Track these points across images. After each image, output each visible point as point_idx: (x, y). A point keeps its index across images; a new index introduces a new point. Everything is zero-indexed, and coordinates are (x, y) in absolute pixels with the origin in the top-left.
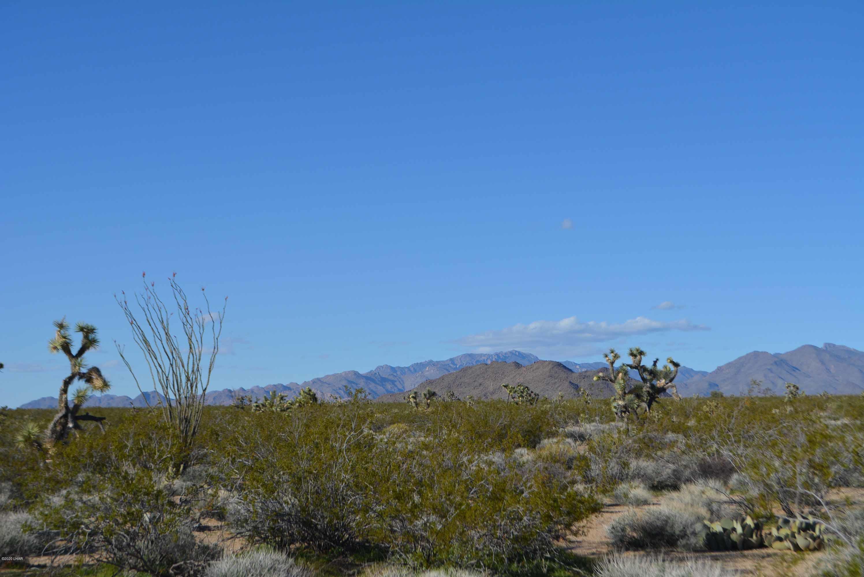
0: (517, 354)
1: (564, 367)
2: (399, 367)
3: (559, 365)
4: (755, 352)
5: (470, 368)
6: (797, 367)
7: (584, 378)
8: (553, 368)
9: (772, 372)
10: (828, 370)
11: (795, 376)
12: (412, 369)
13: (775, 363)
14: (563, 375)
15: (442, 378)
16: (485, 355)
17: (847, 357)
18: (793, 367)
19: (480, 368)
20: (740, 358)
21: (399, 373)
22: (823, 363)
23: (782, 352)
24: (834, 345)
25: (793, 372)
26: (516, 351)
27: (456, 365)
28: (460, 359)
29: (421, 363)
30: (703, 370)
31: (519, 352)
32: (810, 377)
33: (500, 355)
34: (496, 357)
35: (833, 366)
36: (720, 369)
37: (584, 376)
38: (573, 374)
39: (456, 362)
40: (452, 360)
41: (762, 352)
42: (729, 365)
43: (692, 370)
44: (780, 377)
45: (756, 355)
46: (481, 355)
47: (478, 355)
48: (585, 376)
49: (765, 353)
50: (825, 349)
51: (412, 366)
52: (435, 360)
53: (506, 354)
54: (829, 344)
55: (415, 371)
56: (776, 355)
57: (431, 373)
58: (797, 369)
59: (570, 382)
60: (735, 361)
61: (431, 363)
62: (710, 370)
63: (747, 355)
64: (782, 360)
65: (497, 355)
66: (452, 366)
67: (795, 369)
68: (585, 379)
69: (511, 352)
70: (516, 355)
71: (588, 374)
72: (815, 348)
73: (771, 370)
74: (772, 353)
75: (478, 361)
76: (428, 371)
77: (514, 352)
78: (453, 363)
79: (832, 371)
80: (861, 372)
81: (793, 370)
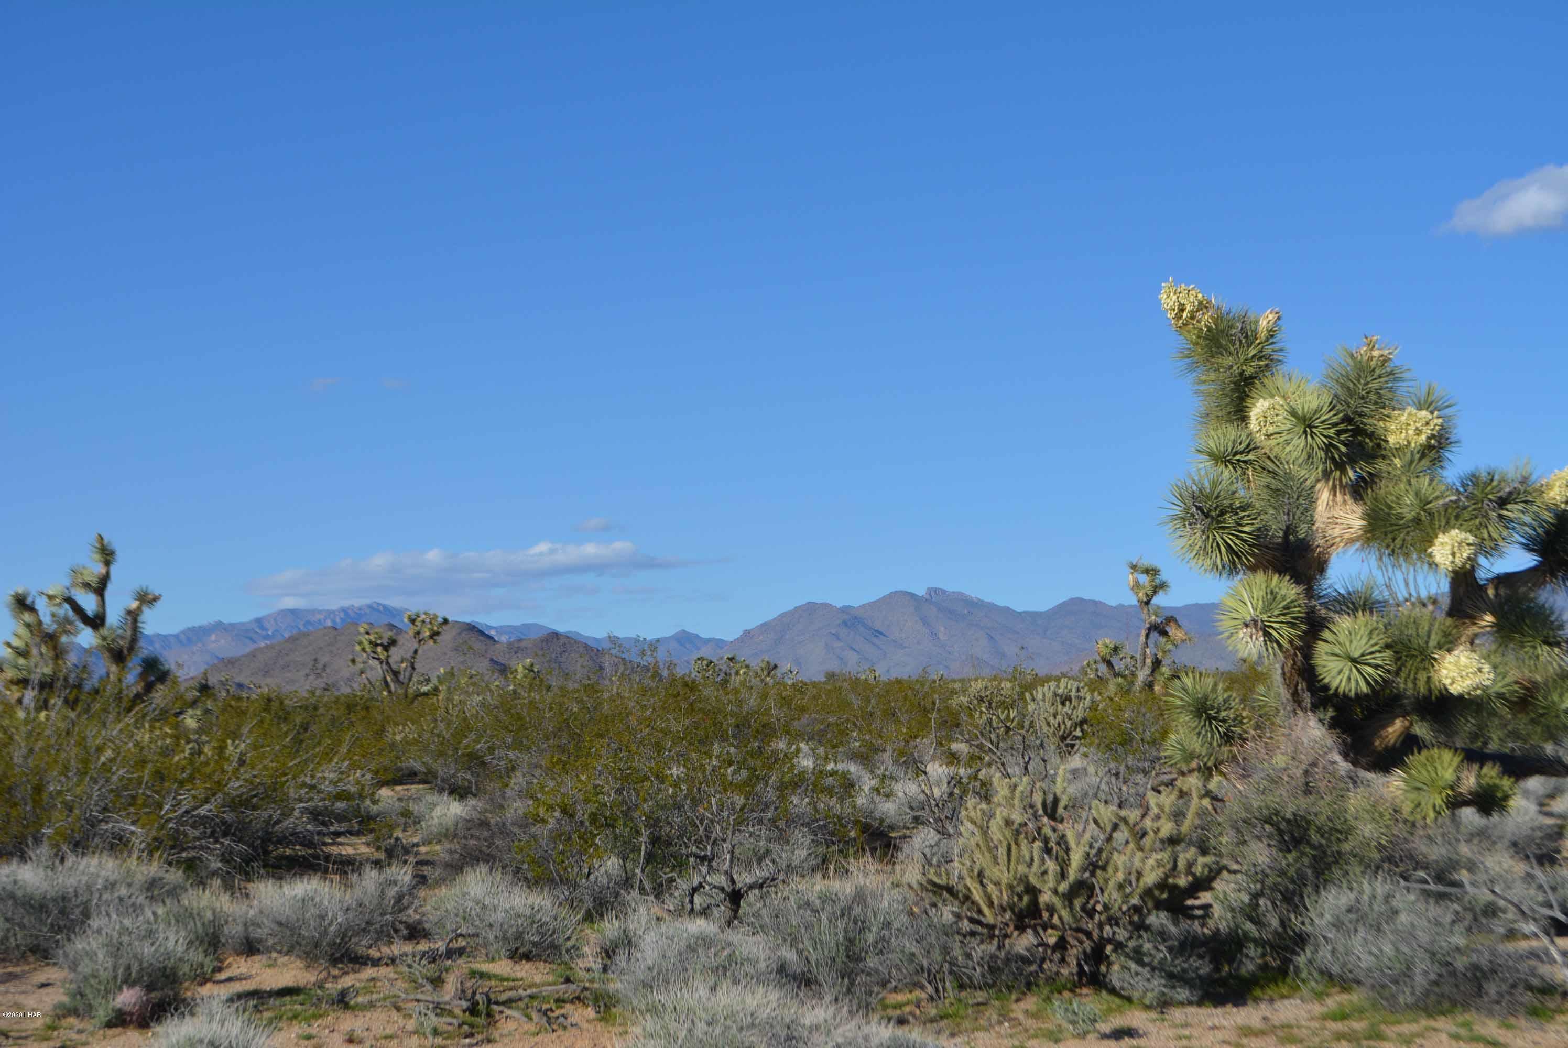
0: (381, 608)
1: (481, 633)
3: (472, 629)
4: (809, 603)
5: (306, 635)
6: (882, 629)
7: (516, 653)
8: (460, 634)
9: (838, 639)
10: (934, 635)
11: (879, 648)
12: (183, 637)
13: (845, 623)
14: (478, 645)
15: (253, 655)
16: (320, 612)
17: (966, 612)
18: (876, 631)
19: (324, 635)
20: (783, 615)
21: (157, 646)
22: (925, 621)
23: (856, 604)
24: (944, 592)
25: (875, 640)
26: (379, 604)
27: (267, 630)
28: (275, 620)
29: (200, 627)
30: (717, 637)
31: (384, 606)
32: (905, 647)
33: (350, 612)
34: (342, 615)
35: (942, 629)
36: (747, 634)
37: (517, 648)
38: (497, 646)
39: (267, 625)
40: (259, 621)
41: (822, 604)
42: (765, 627)
43: (697, 636)
44: (852, 648)
45: (811, 609)
46: (314, 612)
47: (308, 611)
48: (518, 647)
49: (828, 606)
50: (928, 597)
51: (183, 632)
52: (226, 621)
53: (360, 609)
54: (935, 590)
55: (189, 641)
56: (845, 610)
57: (223, 646)
58: (881, 633)
59: (492, 660)
60: (774, 619)
61: (219, 627)
62: (730, 638)
63: (796, 609)
64: (855, 618)
65: (344, 610)
66: (259, 631)
67: (878, 633)
68: (520, 655)
69: (370, 607)
70: (380, 612)
71: (523, 644)
72: (912, 596)
73: (837, 636)
74: (839, 605)
75: (308, 623)
76: (215, 641)
77: (375, 606)
78: (263, 628)
79: (941, 636)
80: (991, 638)
81: (876, 636)
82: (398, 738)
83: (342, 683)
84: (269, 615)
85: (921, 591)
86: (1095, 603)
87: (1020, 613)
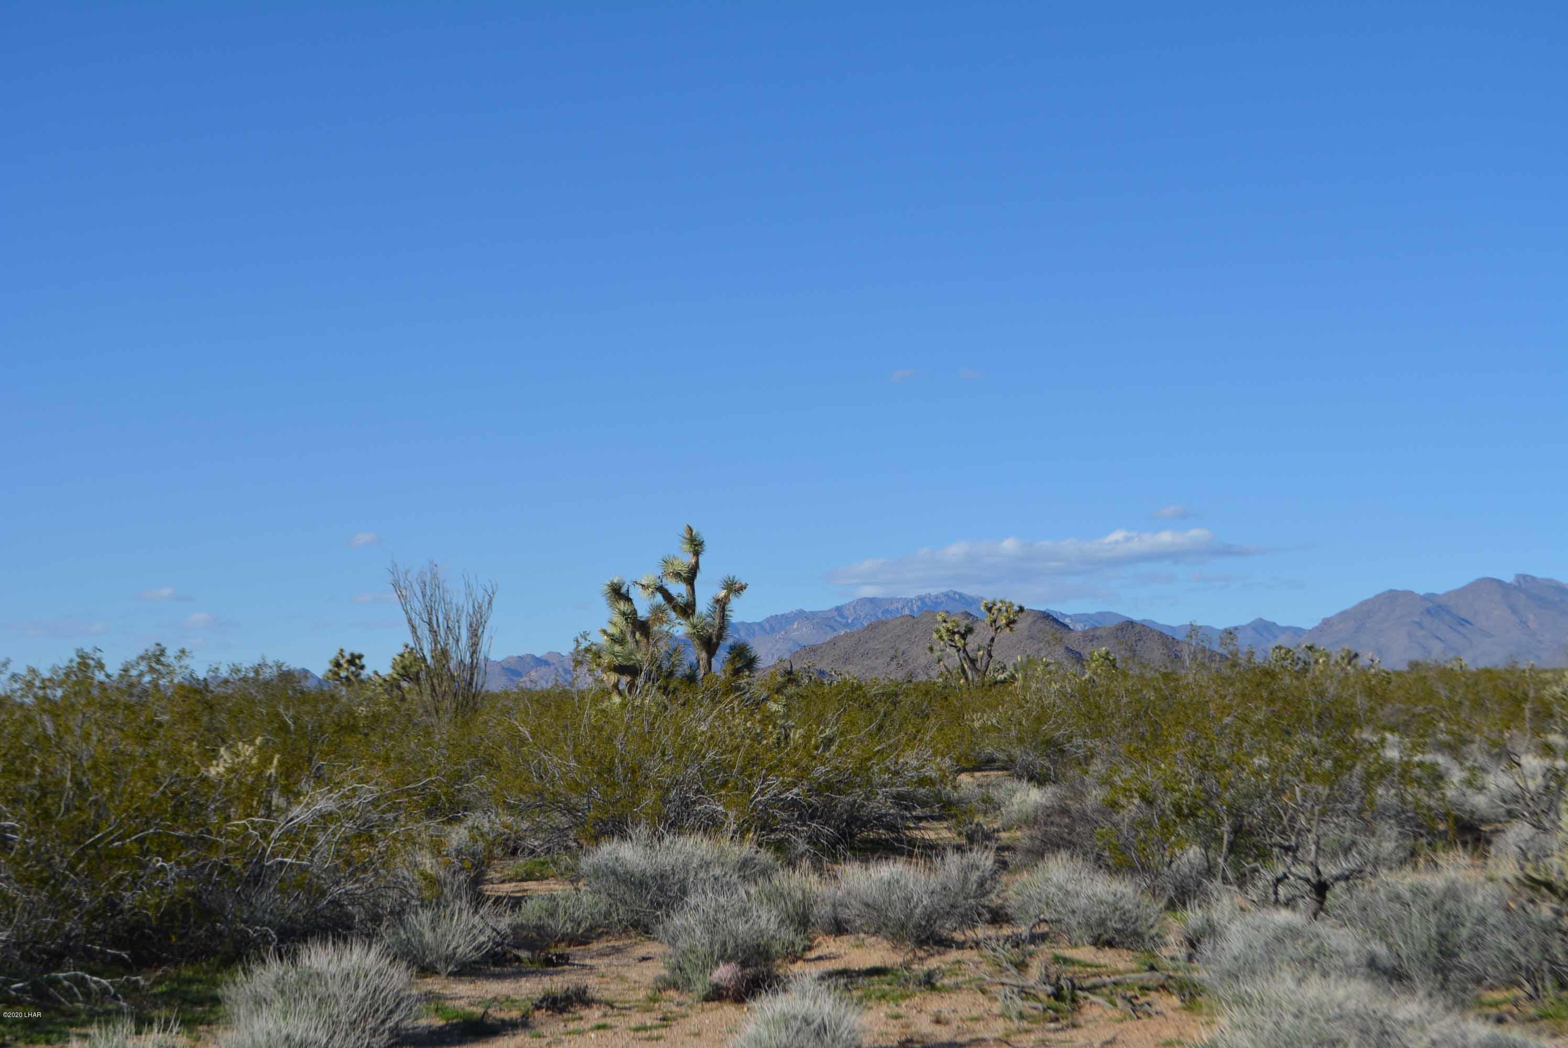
0: (957, 597)
1: (1056, 621)
2: (743, 623)
3: (1046, 616)
4: (1391, 591)
5: (884, 623)
6: (1467, 617)
7: (1091, 641)
8: (1035, 622)
9: (1422, 627)
10: (1524, 623)
11: (1464, 636)
12: (767, 626)
13: (1428, 611)
15: (833, 643)
16: (898, 600)
18: (1463, 620)
19: (902, 623)
20: (1363, 603)
21: (743, 633)
22: (1514, 610)
23: (1440, 591)
24: (1533, 578)
25: (1460, 628)
26: (955, 593)
27: (847, 618)
28: (854, 608)
29: (782, 615)
30: (1296, 625)
31: (960, 594)
32: (1492, 636)
33: (927, 600)
34: (919, 604)
35: (1531, 616)
36: (1326, 622)
37: (1091, 637)
38: (1072, 634)
39: (846, 613)
40: (838, 609)
41: (1404, 592)
42: (1344, 615)
43: (1275, 624)
44: (1437, 637)
45: (1392, 596)
46: (891, 601)
47: (886, 600)
48: (1093, 636)
49: (1410, 593)
50: (1517, 584)
51: (767, 620)
52: (807, 609)
53: (937, 597)
54: (1524, 577)
55: (773, 629)
56: (1429, 597)
57: (805, 634)
58: (1468, 622)
59: (1067, 648)
60: (1354, 608)
61: (801, 615)
62: (1307, 626)
63: (1377, 596)
64: (1440, 606)
65: (921, 599)
66: (839, 619)
67: (1464, 622)
68: (1094, 643)
69: (946, 595)
70: (955, 600)
71: (1098, 633)
72: (1499, 582)
73: (1420, 625)
74: (1422, 592)
75: (886, 611)
76: (797, 629)
77: (951, 594)
78: (842, 615)
79: (1531, 624)
81: (1462, 625)
82: (977, 725)
83: (919, 670)
84: (849, 604)
85: (1509, 578)
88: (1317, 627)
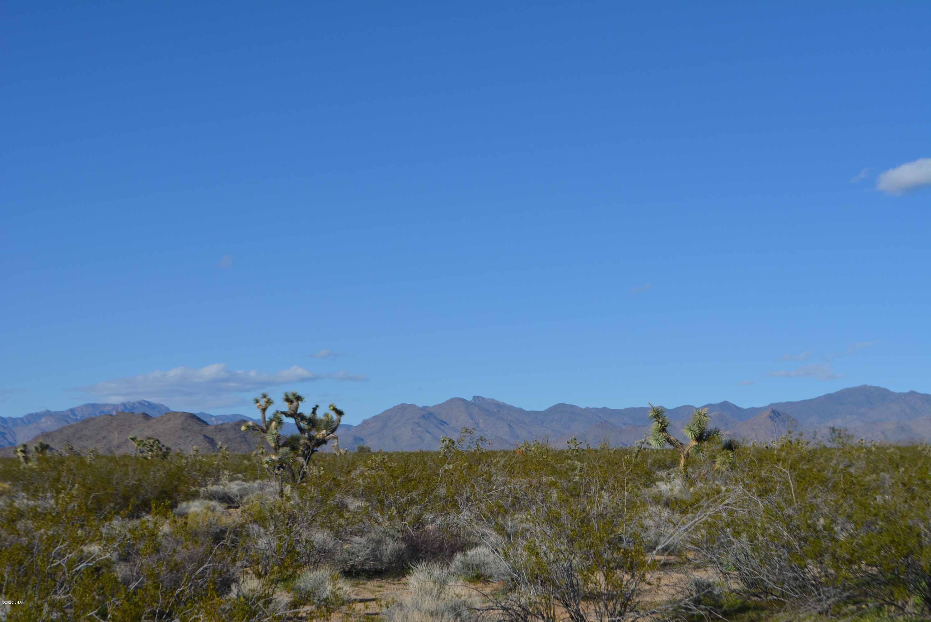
0: (146, 404)
1: (199, 419)
2: (10, 418)
3: (193, 417)
4: (402, 404)
5: (93, 419)
6: (445, 420)
7: (220, 431)
8: (186, 420)
9: (419, 426)
10: (476, 424)
11: (443, 431)
12: (26, 420)
13: (423, 416)
14: (197, 428)
15: (61, 431)
16: (109, 405)
17: (496, 410)
18: (442, 421)
19: (104, 419)
20: (387, 411)
21: (10, 424)
22: (471, 416)
23: (431, 405)
24: (483, 398)
25: (442, 427)
26: (146, 401)
27: (76, 416)
28: (82, 409)
29: (36, 413)
30: (348, 423)
31: (149, 403)
33: (128, 406)
34: (123, 407)
35: (481, 420)
36: (365, 422)
37: (219, 429)
38: (209, 427)
39: (77, 413)
40: (72, 411)
41: (410, 405)
42: (376, 418)
44: (428, 432)
45: (403, 407)
46: (105, 405)
47: (101, 405)
48: (221, 428)
49: (414, 406)
50: (474, 402)
51: (26, 416)
52: (52, 409)
53: (133, 404)
54: (478, 397)
55: (30, 422)
56: (424, 408)
57: (49, 425)
58: (445, 423)
59: (205, 436)
60: (382, 413)
61: (48, 414)
62: (355, 424)
63: (395, 407)
64: (430, 413)
65: (124, 405)
66: (71, 416)
67: (443, 423)
68: (222, 433)
69: (140, 403)
70: (144, 405)
71: (224, 426)
72: (464, 401)
73: (418, 424)
74: (420, 405)
75: (102, 412)
76: (44, 422)
77: (143, 402)
78: (74, 415)
79: (480, 424)
80: (510, 426)
81: (442, 424)
84: (78, 407)
85: (469, 399)
86: (572, 406)
87: (528, 412)
88: (359, 425)
